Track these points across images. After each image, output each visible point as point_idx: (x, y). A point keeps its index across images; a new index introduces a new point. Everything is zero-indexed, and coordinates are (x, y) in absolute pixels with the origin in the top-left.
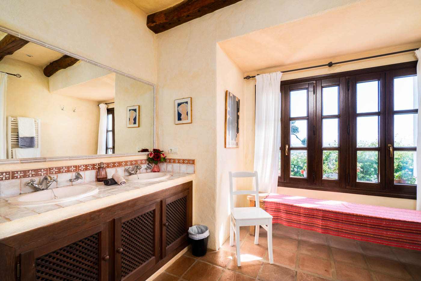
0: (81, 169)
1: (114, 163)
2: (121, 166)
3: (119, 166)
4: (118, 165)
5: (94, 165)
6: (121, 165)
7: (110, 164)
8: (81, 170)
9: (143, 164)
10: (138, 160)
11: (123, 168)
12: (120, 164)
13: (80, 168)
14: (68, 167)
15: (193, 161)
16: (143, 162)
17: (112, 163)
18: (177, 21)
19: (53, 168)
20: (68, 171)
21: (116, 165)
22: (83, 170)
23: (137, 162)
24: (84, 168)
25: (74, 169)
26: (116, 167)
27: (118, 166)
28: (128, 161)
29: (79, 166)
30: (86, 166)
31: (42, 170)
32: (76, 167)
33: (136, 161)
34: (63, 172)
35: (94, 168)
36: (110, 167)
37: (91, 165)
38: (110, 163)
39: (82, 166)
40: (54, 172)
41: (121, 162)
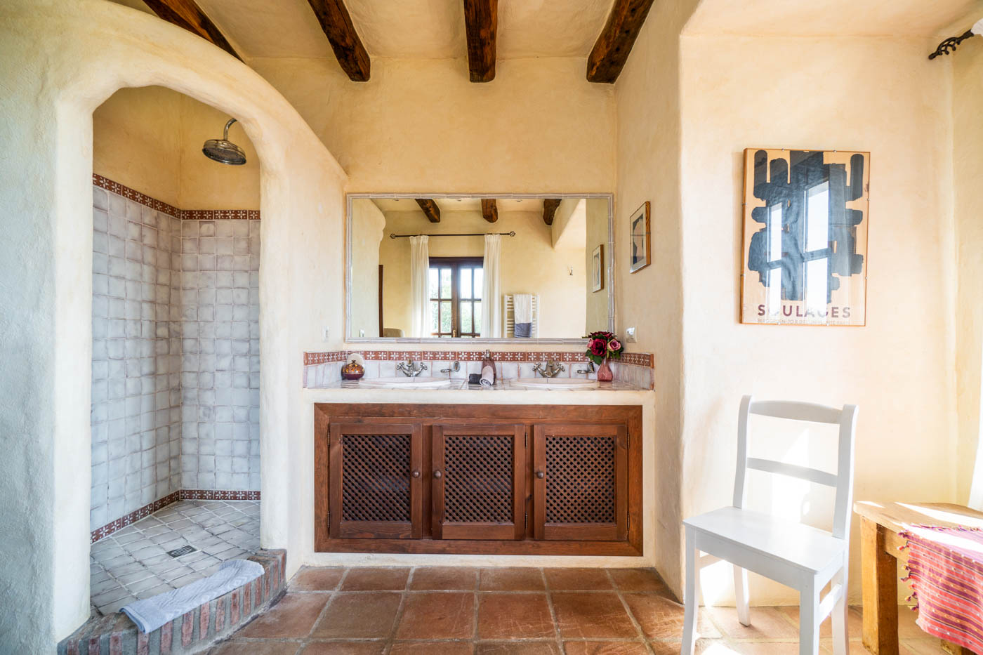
0: (461, 358)
1: (514, 354)
2: (528, 360)
3: (524, 360)
4: (521, 358)
5: (480, 354)
6: (528, 358)
7: (507, 355)
8: (461, 360)
9: (578, 361)
10: (566, 353)
11: (532, 365)
12: (525, 357)
13: (461, 356)
14: (445, 353)
15: (651, 357)
16: (577, 357)
17: (510, 353)
18: (624, 35)
19: (427, 352)
20: (445, 358)
21: (519, 357)
22: (464, 360)
23: (563, 356)
24: (466, 356)
25: (453, 356)
26: (518, 360)
27: (521, 360)
28: (542, 353)
29: (458, 353)
30: (469, 354)
31: (416, 354)
32: (454, 353)
33: (560, 354)
34: (438, 359)
35: (480, 359)
36: (507, 360)
37: (476, 353)
38: (507, 353)
39: (463, 354)
40: (429, 358)
41: (529, 354)
